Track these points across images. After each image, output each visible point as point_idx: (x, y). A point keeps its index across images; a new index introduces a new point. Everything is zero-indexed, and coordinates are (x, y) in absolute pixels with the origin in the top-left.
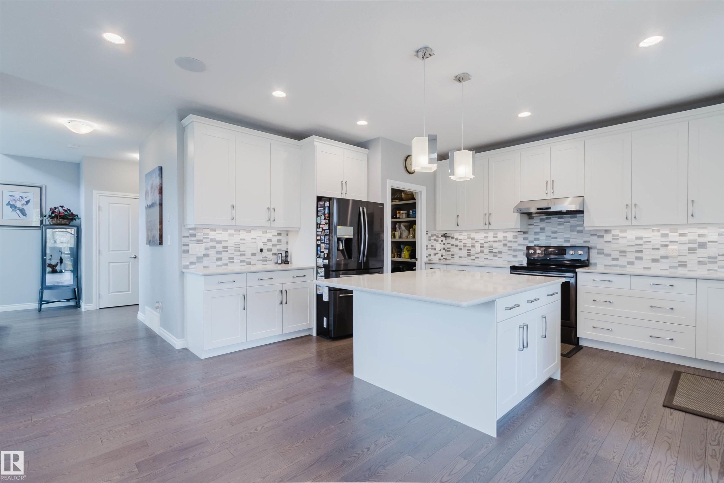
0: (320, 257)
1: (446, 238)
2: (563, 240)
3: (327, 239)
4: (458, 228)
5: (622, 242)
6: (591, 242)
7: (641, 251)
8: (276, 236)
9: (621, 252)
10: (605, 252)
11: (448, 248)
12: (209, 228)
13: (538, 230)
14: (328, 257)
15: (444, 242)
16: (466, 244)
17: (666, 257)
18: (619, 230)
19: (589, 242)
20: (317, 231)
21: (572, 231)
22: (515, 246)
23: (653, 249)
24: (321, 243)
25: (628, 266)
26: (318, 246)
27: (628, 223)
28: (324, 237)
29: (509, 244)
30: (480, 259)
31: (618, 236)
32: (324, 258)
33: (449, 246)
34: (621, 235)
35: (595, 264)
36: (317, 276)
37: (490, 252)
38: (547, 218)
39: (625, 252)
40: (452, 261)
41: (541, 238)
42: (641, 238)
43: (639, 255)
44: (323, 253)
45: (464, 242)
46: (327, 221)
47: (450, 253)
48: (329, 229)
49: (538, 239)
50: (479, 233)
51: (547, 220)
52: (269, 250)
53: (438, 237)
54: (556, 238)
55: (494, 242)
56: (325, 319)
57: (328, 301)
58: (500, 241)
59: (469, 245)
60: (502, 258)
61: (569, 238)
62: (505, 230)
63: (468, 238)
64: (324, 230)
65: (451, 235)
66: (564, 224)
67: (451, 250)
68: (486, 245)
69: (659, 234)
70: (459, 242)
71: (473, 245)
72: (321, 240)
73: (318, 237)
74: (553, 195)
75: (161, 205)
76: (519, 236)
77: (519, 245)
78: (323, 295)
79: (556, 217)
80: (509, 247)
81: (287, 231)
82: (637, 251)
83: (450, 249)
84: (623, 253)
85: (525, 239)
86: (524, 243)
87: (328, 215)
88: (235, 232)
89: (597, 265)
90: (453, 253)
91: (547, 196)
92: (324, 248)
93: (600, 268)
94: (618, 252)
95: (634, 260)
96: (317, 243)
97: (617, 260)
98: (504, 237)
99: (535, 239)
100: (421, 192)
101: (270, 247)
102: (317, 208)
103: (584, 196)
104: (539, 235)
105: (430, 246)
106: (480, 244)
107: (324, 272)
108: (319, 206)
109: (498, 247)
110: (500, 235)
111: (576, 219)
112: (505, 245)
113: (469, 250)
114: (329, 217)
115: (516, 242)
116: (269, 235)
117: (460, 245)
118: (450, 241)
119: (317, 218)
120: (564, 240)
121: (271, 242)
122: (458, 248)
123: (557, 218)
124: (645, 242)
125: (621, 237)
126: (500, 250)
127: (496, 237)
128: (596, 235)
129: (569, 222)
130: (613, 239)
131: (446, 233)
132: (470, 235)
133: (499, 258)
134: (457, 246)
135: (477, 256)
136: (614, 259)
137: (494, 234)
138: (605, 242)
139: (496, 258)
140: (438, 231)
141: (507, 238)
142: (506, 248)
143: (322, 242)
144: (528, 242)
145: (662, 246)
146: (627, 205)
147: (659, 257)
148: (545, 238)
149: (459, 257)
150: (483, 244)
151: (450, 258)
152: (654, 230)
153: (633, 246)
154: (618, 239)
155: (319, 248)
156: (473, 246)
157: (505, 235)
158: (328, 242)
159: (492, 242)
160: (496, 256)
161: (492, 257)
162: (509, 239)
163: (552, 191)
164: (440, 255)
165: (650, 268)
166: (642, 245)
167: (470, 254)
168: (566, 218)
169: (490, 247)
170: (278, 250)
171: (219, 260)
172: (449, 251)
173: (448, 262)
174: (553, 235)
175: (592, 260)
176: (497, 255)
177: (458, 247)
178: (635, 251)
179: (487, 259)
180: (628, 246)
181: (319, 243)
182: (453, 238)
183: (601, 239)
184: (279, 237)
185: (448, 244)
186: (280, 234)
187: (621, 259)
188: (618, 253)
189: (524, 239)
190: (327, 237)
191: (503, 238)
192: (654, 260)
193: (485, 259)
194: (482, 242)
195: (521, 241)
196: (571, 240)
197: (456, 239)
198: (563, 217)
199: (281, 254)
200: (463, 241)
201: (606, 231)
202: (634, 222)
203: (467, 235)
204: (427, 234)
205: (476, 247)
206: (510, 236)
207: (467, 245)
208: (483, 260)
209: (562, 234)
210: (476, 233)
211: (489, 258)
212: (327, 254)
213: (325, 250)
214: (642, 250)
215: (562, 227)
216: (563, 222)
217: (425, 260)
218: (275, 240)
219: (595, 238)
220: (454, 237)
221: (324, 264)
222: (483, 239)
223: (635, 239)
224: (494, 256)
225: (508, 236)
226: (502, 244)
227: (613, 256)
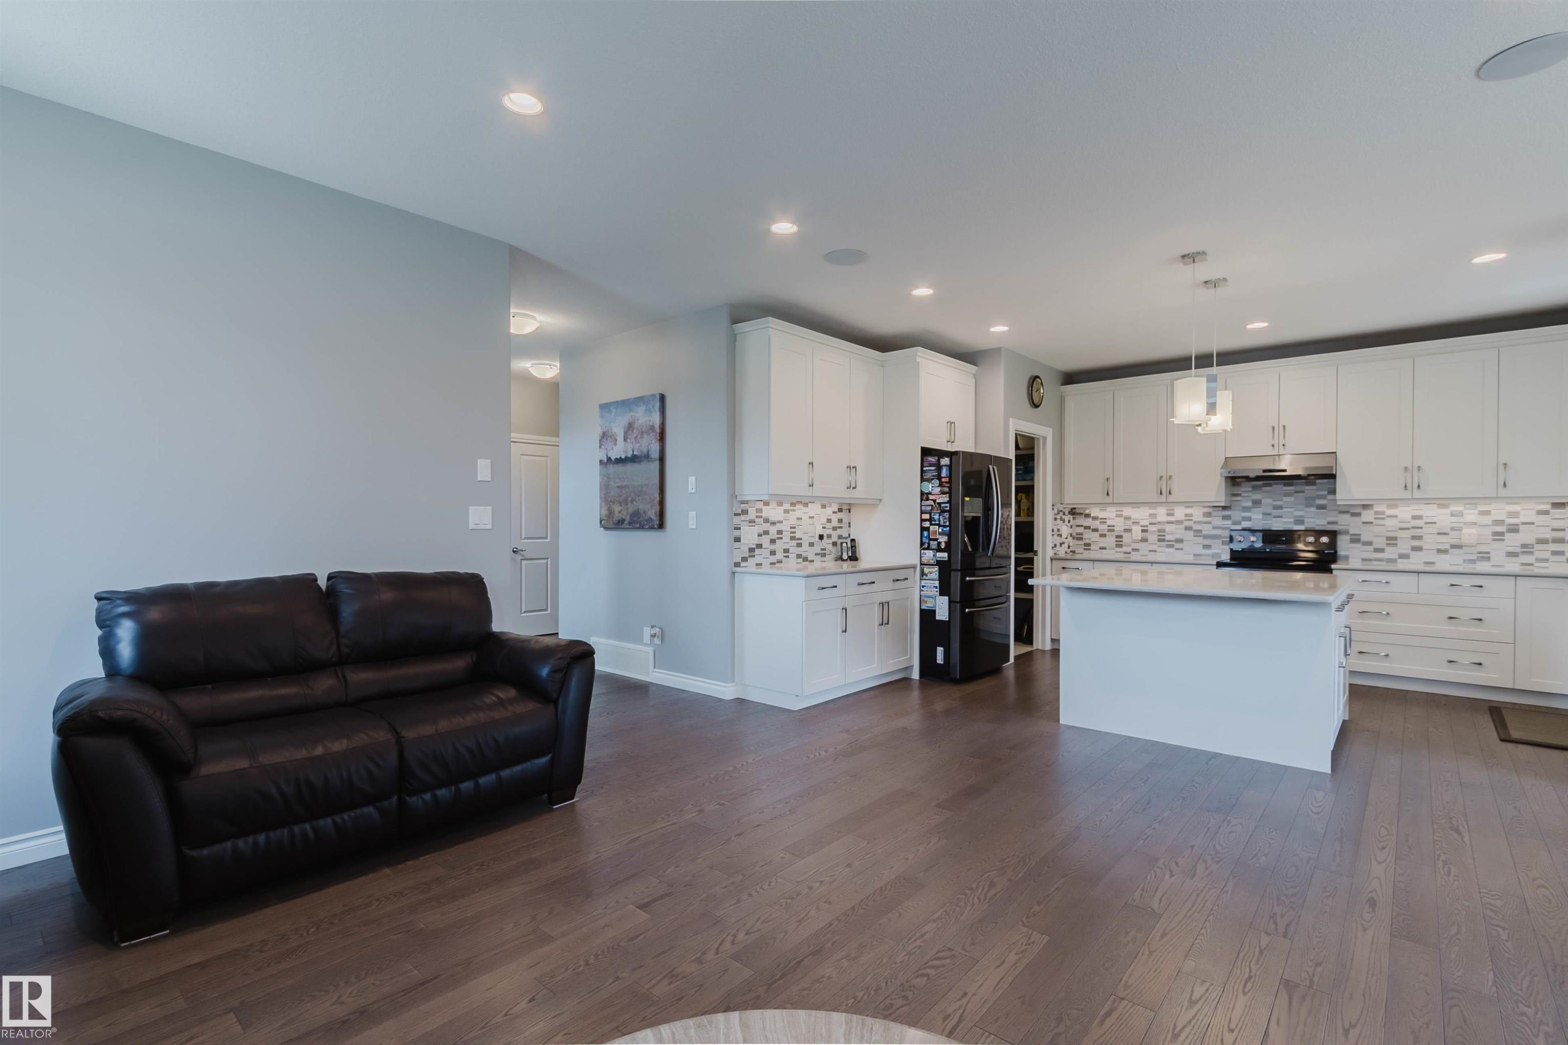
0: (928, 548)
1: (1074, 516)
2: (1292, 520)
3: (945, 519)
4: (1109, 500)
5: (1389, 523)
6: (1339, 523)
7: (1420, 538)
8: (836, 512)
9: (1388, 538)
10: (1363, 538)
11: (1078, 534)
12: (762, 501)
13: (1249, 504)
14: (948, 548)
15: (1072, 523)
16: (1114, 526)
17: (1459, 547)
18: (1385, 506)
19: (1336, 523)
20: (921, 505)
21: (1308, 505)
22: (1207, 530)
23: (1439, 534)
24: (931, 524)
25: (1400, 560)
26: (923, 529)
27: (1407, 495)
28: (938, 514)
29: (1196, 527)
30: (1141, 553)
31: (1384, 515)
32: (939, 550)
33: (1080, 530)
34: (1390, 512)
35: (1346, 558)
36: (921, 579)
37: (1160, 540)
38: (1265, 485)
39: (1395, 538)
40: (1086, 555)
41: (1254, 517)
42: (1419, 517)
43: (1416, 543)
44: (936, 542)
45: (1109, 522)
46: (947, 490)
47: (1082, 543)
48: (949, 502)
49: (1249, 519)
50: (1139, 507)
51: (1264, 488)
52: (829, 536)
53: (1064, 514)
54: (1281, 517)
55: (1168, 523)
56: (940, 650)
57: (947, 619)
58: (1179, 522)
59: (1119, 529)
60: (1182, 549)
61: (1303, 516)
62: (1188, 504)
63: (1117, 516)
64: (938, 503)
65: (1085, 511)
66: (1294, 494)
67: (1084, 537)
68: (1151, 528)
69: (1448, 511)
70: (1101, 522)
71: (1127, 527)
72: (930, 520)
73: (923, 515)
74: (1285, 449)
75: (662, 459)
76: (1214, 514)
77: (1214, 528)
78: (935, 610)
79: (1281, 484)
80: (1196, 531)
81: (850, 504)
82: (1414, 538)
83: (1082, 534)
84: (1392, 541)
85: (1225, 518)
86: (1223, 525)
87: (948, 479)
88: (791, 506)
89: (1350, 560)
90: (1087, 541)
91: (1274, 450)
92: (939, 534)
93: (1354, 563)
94: (1385, 538)
95: (1408, 551)
96: (921, 525)
97: (1381, 550)
98: (1186, 515)
99: (1243, 518)
100: (1045, 438)
101: (830, 532)
102: (922, 466)
103: (1335, 453)
104: (1250, 511)
105: (1056, 530)
106: (1142, 526)
107: (937, 573)
108: (925, 464)
109: (1173, 532)
110: (1180, 513)
111: (1314, 487)
112: (1188, 528)
113: (1121, 537)
114: (950, 482)
115: (1210, 523)
116: (829, 510)
117: (1103, 528)
118: (1081, 521)
119: (921, 482)
120: (1295, 521)
121: (831, 522)
122: (1097, 534)
123: (1282, 486)
124: (1426, 523)
125: (1388, 516)
126: (1179, 536)
128: (1349, 512)
129: (1303, 492)
130: (1376, 518)
131: (1074, 508)
132: (1122, 511)
133: (1177, 549)
134: (1096, 530)
135: (1135, 546)
136: (1377, 550)
137: (1167, 510)
138: (1364, 523)
140: (1066, 504)
141: (1192, 517)
142: (1191, 533)
143: (933, 522)
144: (1231, 524)
145: (1452, 529)
146: (1406, 469)
147: (1448, 547)
148: (1260, 516)
149: (1101, 548)
150: (1147, 526)
151: (1081, 550)
152: (1441, 506)
153: (1408, 529)
154: (1383, 519)
155: (926, 533)
156: (1128, 531)
157: (1189, 511)
158: (947, 524)
159: (1164, 522)
160: (1172, 546)
161: (1165, 548)
162: (1195, 519)
163: (1282, 442)
164: (1066, 545)
165: (1433, 563)
166: (1421, 528)
167: (1121, 543)
168: (1297, 484)
169: (1159, 531)
170: (840, 537)
171: (773, 553)
172: (1081, 539)
173: (1077, 556)
174: (1276, 512)
175: (1341, 552)
176: (1173, 545)
177: (1098, 531)
178: (1410, 537)
179: (1155, 551)
180: (1400, 529)
181: (927, 524)
182: (1088, 516)
183: (1356, 519)
184: (840, 515)
185: (1077, 526)
186: (840, 510)
187: (1388, 549)
188: (1384, 540)
189: (1223, 519)
190: (947, 515)
191: (1185, 517)
192: (1439, 551)
193: (1150, 551)
194: (1146, 523)
195: (1218, 521)
196: (1306, 520)
197: (1095, 518)
198: (1293, 483)
199: (847, 543)
200: (1107, 520)
201: (1366, 507)
202: (1417, 494)
203: (1117, 511)
204: (1053, 509)
205: (1133, 531)
206: (1197, 513)
207: (1116, 528)
208: (1147, 553)
209: (1292, 510)
210: (1133, 508)
211: (1159, 549)
212: (945, 542)
213: (941, 537)
214: (1422, 536)
215: (1291, 499)
216: (1293, 492)
217: (1050, 553)
218: (835, 518)
219: (1347, 517)
220: (1090, 514)
221: (937, 560)
222: (1148, 518)
223: (1410, 519)
224: (1169, 546)
225: (1194, 514)
226: (1183, 526)
227: (1375, 546)
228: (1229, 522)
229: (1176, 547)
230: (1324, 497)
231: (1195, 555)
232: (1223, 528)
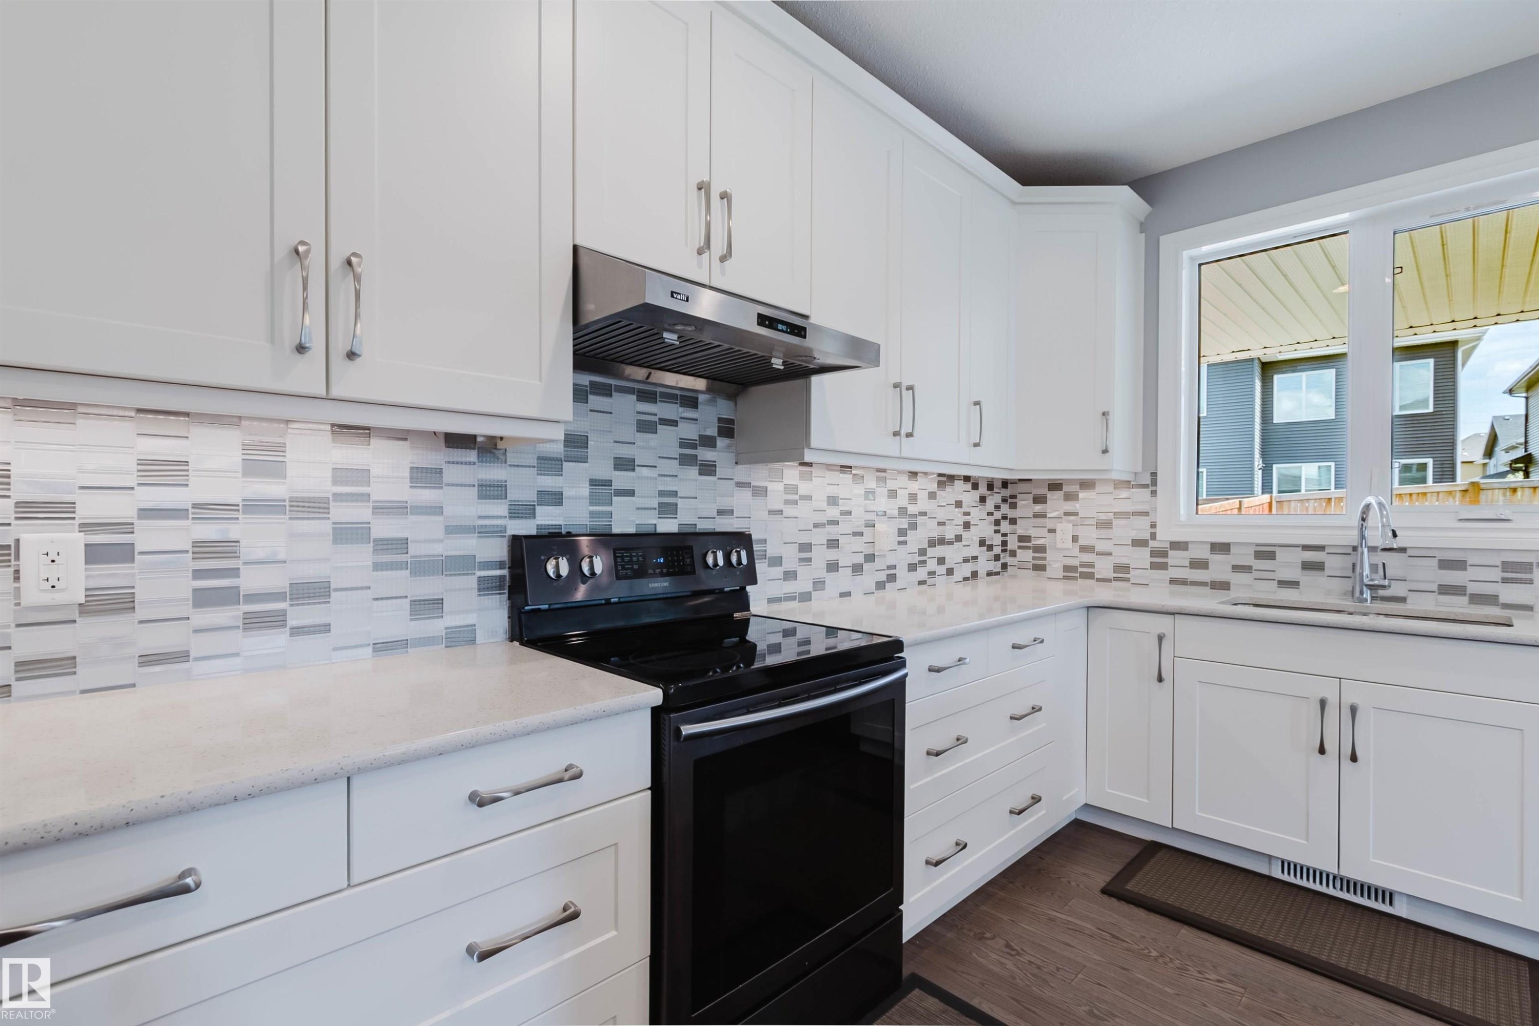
2: (654, 503)
5: (804, 513)
6: (735, 515)
7: (836, 543)
9: (801, 547)
10: (771, 550)
17: (872, 558)
21: (686, 461)
22: (424, 537)
23: (854, 534)
25: (814, 595)
29: (384, 528)
31: (794, 493)
37: (202, 599)
39: (809, 547)
41: (569, 491)
42: (836, 501)
43: (832, 555)
49: (556, 498)
51: (594, 400)
54: (631, 493)
58: (305, 506)
60: (326, 628)
61: (675, 494)
66: (659, 427)
68: (158, 537)
69: (859, 490)
76: (452, 474)
77: (452, 530)
80: (383, 545)
82: (831, 543)
84: (806, 551)
85: (488, 488)
86: (480, 517)
94: (797, 548)
95: (824, 573)
97: (790, 575)
98: (340, 475)
99: (540, 493)
104: (559, 472)
111: (693, 414)
112: (347, 534)
115: (437, 510)
120: (660, 505)
124: (841, 513)
125: (802, 497)
126: (309, 572)
127: (277, 471)
128: (748, 485)
129: (674, 423)
130: (787, 502)
133: (297, 631)
136: (787, 576)
137: (245, 447)
138: (771, 512)
139: (277, 640)
141: (366, 483)
142: (362, 554)
144: (506, 513)
145: (867, 524)
147: (862, 560)
148: (585, 490)
150: (127, 527)
153: (823, 525)
154: (795, 502)
157: (353, 456)
159: (227, 506)
160: (277, 620)
161: (239, 633)
162: (380, 492)
166: (837, 523)
169: (201, 549)
174: (621, 479)
176: (283, 613)
178: (826, 542)
179: (183, 656)
180: (816, 526)
183: (759, 501)
187: (802, 571)
188: (795, 552)
189: (481, 497)
191: (335, 482)
192: (855, 569)
193: (147, 660)
195: (463, 505)
196: (680, 503)
201: (774, 473)
206: (388, 467)
208: (128, 671)
209: (653, 472)
214: (838, 540)
215: (654, 440)
216: (655, 418)
219: (747, 493)
222: (131, 481)
223: (825, 504)
224: (252, 622)
225: (374, 472)
226: (326, 527)
227: (788, 565)
228: (500, 508)
229: (292, 622)
230: (708, 442)
231: (382, 648)
232: (484, 532)
